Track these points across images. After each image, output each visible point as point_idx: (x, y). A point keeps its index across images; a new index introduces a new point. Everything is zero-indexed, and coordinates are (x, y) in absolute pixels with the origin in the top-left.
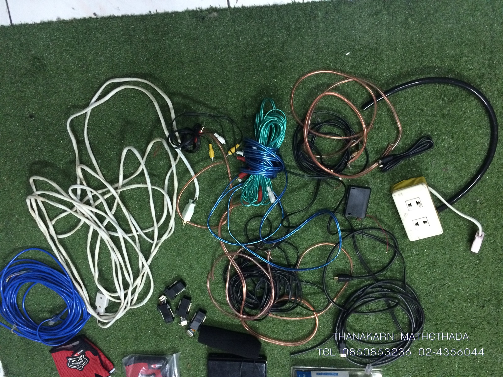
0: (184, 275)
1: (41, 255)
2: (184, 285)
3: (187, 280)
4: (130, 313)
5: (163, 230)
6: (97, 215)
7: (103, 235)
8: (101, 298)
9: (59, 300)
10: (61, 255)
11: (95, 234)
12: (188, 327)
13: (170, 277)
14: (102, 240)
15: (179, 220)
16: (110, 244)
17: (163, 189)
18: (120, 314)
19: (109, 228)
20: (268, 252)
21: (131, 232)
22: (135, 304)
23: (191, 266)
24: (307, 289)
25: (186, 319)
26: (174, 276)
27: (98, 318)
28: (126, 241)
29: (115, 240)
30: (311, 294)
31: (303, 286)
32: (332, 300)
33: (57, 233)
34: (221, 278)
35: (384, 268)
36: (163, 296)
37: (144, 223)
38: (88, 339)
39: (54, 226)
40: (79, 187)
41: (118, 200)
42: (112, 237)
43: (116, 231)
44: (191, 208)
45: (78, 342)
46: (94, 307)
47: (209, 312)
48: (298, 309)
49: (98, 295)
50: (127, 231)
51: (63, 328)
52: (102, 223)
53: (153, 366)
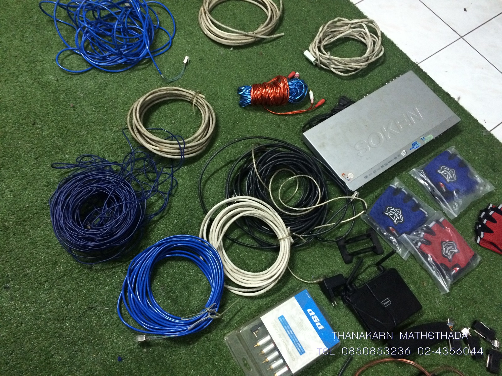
2: (491, 371)
12: (459, 329)
53: (458, 269)
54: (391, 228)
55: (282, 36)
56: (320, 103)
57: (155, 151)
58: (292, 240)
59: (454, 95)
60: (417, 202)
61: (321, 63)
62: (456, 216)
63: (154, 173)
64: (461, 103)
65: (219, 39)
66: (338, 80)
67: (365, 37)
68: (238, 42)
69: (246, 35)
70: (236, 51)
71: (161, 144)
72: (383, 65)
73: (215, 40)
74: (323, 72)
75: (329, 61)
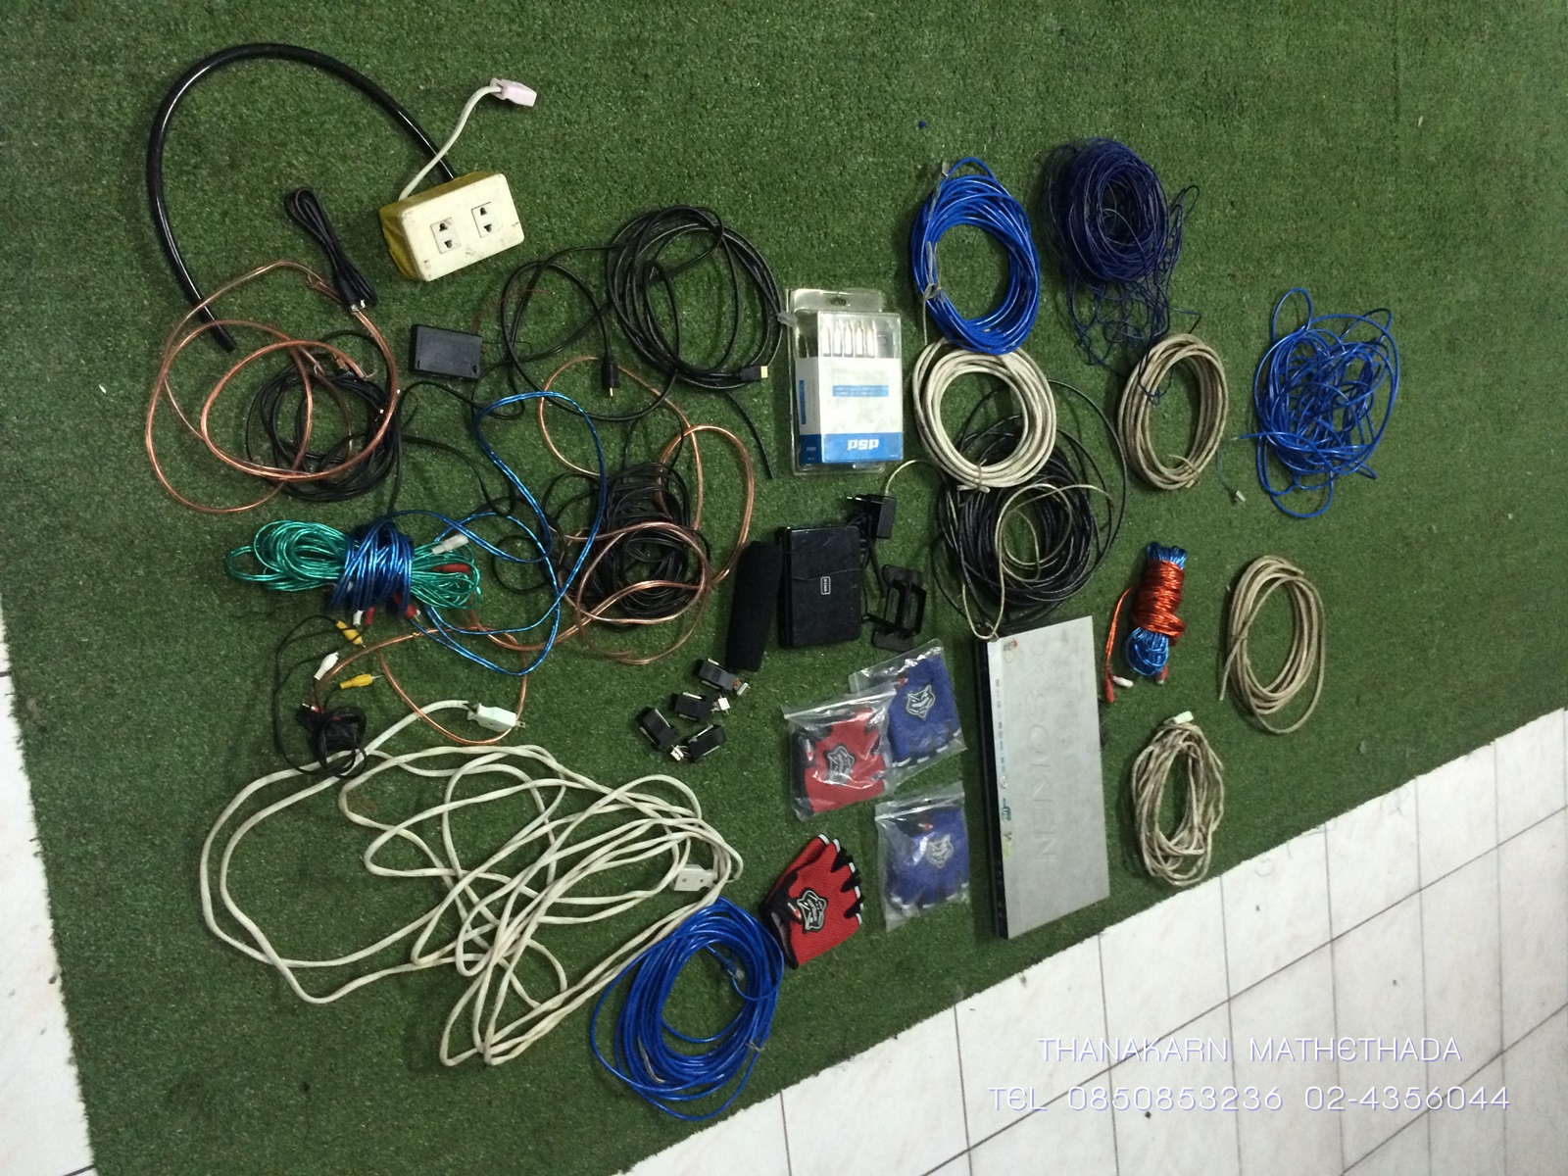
0: (628, 714)
1: (605, 1019)
2: (647, 711)
3: (637, 707)
4: (711, 817)
5: (536, 768)
6: (514, 914)
7: (555, 893)
8: (684, 880)
9: (693, 967)
10: (603, 976)
11: (555, 910)
12: (732, 695)
13: (634, 743)
14: (566, 894)
15: (515, 737)
16: (574, 876)
17: (448, 779)
18: (714, 836)
19: (540, 883)
20: (568, 540)
21: (546, 836)
22: (693, 809)
23: (609, 702)
24: (638, 453)
25: (716, 700)
26: (630, 737)
27: (724, 880)
28: (565, 846)
29: (565, 866)
30: (648, 444)
31: (632, 461)
32: (659, 398)
33: (558, 992)
34: (630, 636)
35: (584, 290)
36: (673, 753)
37: (522, 810)
38: (766, 897)
39: (542, 1002)
40: (461, 958)
42: (559, 875)
43: (545, 869)
44: (485, 712)
45: (773, 915)
46: (705, 891)
47: (699, 654)
48: (681, 468)
49: (679, 887)
50: (543, 844)
51: (748, 949)
52: (531, 900)
53: (810, 758)
54: (906, 680)
55: (1219, 692)
57: (1154, 350)
58: (965, 488)
59: (1031, 973)
60: (920, 761)
61: (1168, 732)
62: (877, 819)
64: (1015, 979)
65: (1251, 574)
68: (1240, 602)
70: (1224, 594)
71: (1160, 367)
73: (1249, 569)
75: (1168, 745)
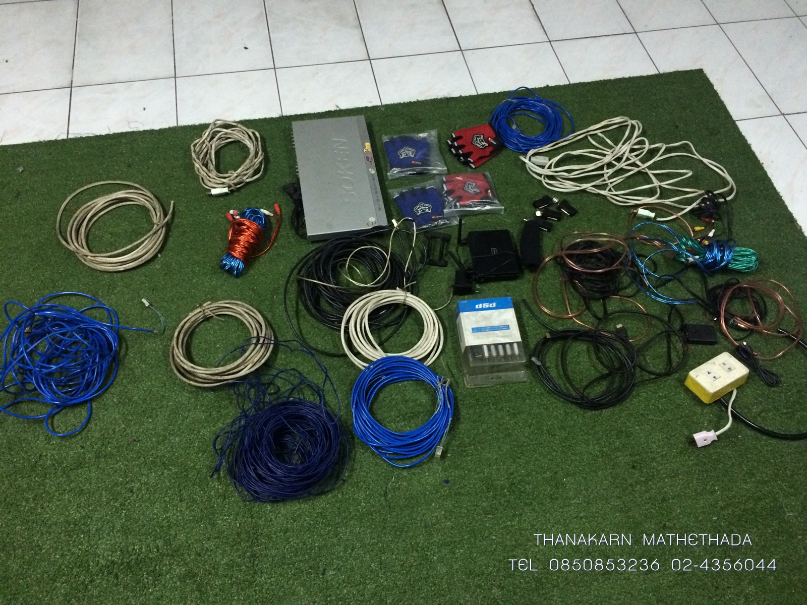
0: (580, 216)
1: (567, 126)
2: (571, 215)
3: (576, 218)
6: (622, 157)
8: (545, 159)
10: (575, 136)
11: (604, 155)
14: (600, 159)
15: (637, 206)
19: (611, 165)
25: (541, 216)
31: (600, 303)
33: (591, 135)
39: (597, 134)
41: (636, 170)
46: (535, 155)
52: (614, 160)
53: (489, 191)
54: (433, 217)
55: (174, 204)
56: (278, 209)
57: (252, 369)
59: (333, 109)
60: (419, 187)
61: (236, 184)
62: (446, 168)
63: (269, 387)
65: (140, 260)
66: (260, 183)
67: (229, 136)
68: (158, 243)
69: (155, 233)
70: (163, 253)
71: (247, 360)
72: (267, 141)
73: (139, 264)
74: (243, 191)
75: (239, 178)
